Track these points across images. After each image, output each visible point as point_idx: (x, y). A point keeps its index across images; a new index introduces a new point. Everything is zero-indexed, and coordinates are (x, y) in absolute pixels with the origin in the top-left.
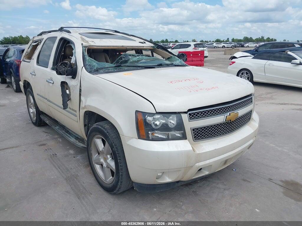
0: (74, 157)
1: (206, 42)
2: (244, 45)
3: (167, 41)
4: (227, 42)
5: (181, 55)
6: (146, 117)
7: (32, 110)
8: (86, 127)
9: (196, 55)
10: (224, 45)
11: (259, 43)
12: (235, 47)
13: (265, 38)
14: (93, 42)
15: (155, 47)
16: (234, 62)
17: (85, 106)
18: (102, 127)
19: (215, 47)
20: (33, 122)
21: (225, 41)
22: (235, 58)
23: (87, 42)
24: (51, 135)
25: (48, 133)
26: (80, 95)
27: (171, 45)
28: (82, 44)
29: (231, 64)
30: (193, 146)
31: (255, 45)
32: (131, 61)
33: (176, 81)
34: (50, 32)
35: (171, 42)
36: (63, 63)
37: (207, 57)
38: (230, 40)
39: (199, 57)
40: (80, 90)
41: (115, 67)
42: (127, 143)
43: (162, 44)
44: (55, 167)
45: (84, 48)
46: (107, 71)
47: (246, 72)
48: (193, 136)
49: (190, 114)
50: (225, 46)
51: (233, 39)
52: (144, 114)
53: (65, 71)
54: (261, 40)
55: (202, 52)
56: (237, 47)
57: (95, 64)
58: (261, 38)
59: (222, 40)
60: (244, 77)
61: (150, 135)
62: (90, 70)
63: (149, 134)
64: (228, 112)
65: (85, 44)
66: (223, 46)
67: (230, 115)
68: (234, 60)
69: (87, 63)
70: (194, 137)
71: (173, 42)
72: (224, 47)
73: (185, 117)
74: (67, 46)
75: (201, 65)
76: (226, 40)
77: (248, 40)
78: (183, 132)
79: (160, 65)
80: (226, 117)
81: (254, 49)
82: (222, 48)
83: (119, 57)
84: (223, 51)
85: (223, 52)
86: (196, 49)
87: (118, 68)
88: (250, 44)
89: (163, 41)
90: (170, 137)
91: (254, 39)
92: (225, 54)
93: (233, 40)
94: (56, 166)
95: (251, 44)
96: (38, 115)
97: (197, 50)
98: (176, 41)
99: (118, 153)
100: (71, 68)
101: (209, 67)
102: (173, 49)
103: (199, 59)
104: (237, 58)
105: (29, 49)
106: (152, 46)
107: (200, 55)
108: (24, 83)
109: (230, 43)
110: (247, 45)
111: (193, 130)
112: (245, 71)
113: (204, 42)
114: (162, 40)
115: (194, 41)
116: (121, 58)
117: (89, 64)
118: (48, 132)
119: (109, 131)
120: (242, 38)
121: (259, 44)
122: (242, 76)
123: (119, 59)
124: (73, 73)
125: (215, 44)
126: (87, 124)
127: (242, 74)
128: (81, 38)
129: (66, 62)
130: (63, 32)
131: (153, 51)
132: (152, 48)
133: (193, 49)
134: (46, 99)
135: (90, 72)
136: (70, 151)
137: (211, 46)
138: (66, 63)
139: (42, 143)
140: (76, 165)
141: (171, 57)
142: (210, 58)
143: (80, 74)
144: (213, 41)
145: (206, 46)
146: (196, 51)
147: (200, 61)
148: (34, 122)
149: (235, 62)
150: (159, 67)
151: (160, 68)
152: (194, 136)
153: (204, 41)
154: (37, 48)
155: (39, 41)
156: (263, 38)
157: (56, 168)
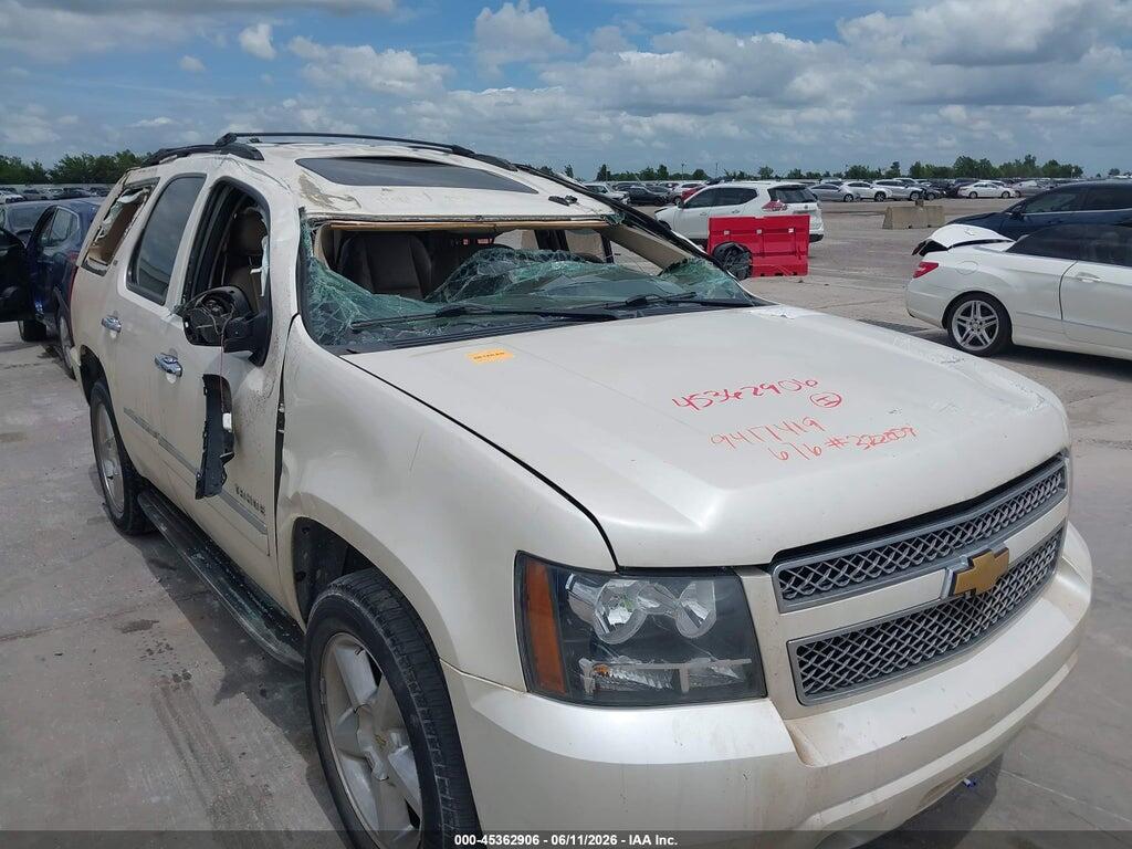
0: (263, 693)
1: (811, 176)
2: (958, 189)
3: (663, 173)
4: (895, 180)
5: (727, 250)
6: (567, 587)
7: (112, 467)
8: (305, 584)
9: (780, 231)
10: (882, 189)
11: (1018, 181)
12: (924, 196)
13: (1040, 163)
14: (351, 199)
15: (619, 221)
16: (931, 266)
17: (297, 495)
18: (365, 604)
19: (846, 198)
20: (113, 518)
21: (883, 173)
22: (935, 247)
23: (325, 199)
24: (179, 580)
25: (171, 568)
26: (280, 438)
27: (679, 190)
28: (302, 211)
29: (918, 274)
30: (793, 728)
31: (1002, 189)
32: (515, 280)
33: (710, 396)
34: (185, 153)
35: (678, 177)
36: (214, 294)
37: (818, 238)
38: (905, 170)
39: (788, 237)
40: (281, 418)
41: (439, 315)
42: (476, 706)
43: (644, 183)
44: (175, 743)
45: (308, 229)
46: (402, 337)
47: (983, 308)
48: (799, 677)
49: (785, 576)
50: (883, 193)
51: (918, 164)
52: (559, 572)
53: (220, 329)
54: (1026, 169)
55: (802, 221)
56: (931, 197)
57: (351, 299)
58: (1023, 161)
59: (873, 168)
60: (975, 326)
61: (588, 681)
62: (326, 331)
63: (579, 670)
64: (960, 547)
65: (313, 210)
66: (878, 193)
67: (971, 564)
68: (931, 257)
69: (316, 297)
70: (801, 681)
71: (686, 177)
72: (880, 196)
73: (760, 590)
74: (245, 212)
75: (799, 270)
76: (889, 169)
77: (971, 169)
78: (749, 661)
79: (639, 306)
80: (955, 574)
81: (1010, 210)
82: (876, 200)
83: (464, 265)
84: (881, 213)
85: (881, 219)
86: (778, 209)
87: (450, 321)
88: (982, 186)
89: (648, 175)
90: (685, 688)
91: (996, 165)
92: (887, 226)
93: (917, 172)
94: (181, 739)
95: (986, 186)
96: (130, 491)
97: (781, 213)
98: (699, 175)
99: (431, 741)
100: (248, 318)
101: (827, 278)
102: (687, 206)
103: (788, 247)
104: (945, 249)
105: (109, 221)
106: (602, 216)
107: (791, 231)
108: (83, 358)
109: (905, 183)
110: (971, 188)
111: (801, 651)
112: (979, 304)
113: (804, 178)
114: (644, 168)
115: (765, 175)
116: (471, 266)
117: (325, 301)
118: (171, 565)
119: (393, 627)
120: (950, 163)
121: (1017, 186)
122: (965, 322)
123: (463, 272)
124: (253, 339)
125: (846, 188)
126: (305, 568)
127: (967, 313)
128: (303, 181)
129: (227, 289)
130: (230, 155)
131: (608, 233)
132: (603, 224)
133: (766, 207)
134: (156, 435)
135: (325, 341)
136: (249, 659)
137: (832, 195)
138: (228, 297)
139: (136, 617)
140: (267, 734)
141: (685, 261)
142: (831, 242)
143: (282, 348)
144: (840, 176)
145: (814, 191)
146: (776, 214)
147: (794, 253)
148: (119, 516)
149: (937, 265)
150: (634, 312)
151: (639, 316)
152: (803, 677)
153: (804, 173)
154: (136, 216)
155: (145, 191)
156: (1030, 161)
157: (180, 753)
